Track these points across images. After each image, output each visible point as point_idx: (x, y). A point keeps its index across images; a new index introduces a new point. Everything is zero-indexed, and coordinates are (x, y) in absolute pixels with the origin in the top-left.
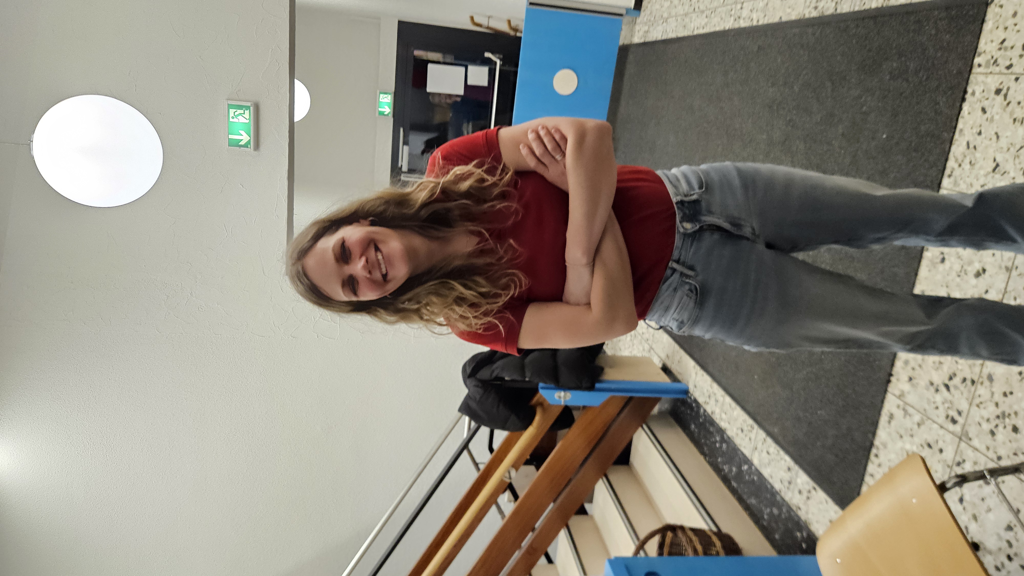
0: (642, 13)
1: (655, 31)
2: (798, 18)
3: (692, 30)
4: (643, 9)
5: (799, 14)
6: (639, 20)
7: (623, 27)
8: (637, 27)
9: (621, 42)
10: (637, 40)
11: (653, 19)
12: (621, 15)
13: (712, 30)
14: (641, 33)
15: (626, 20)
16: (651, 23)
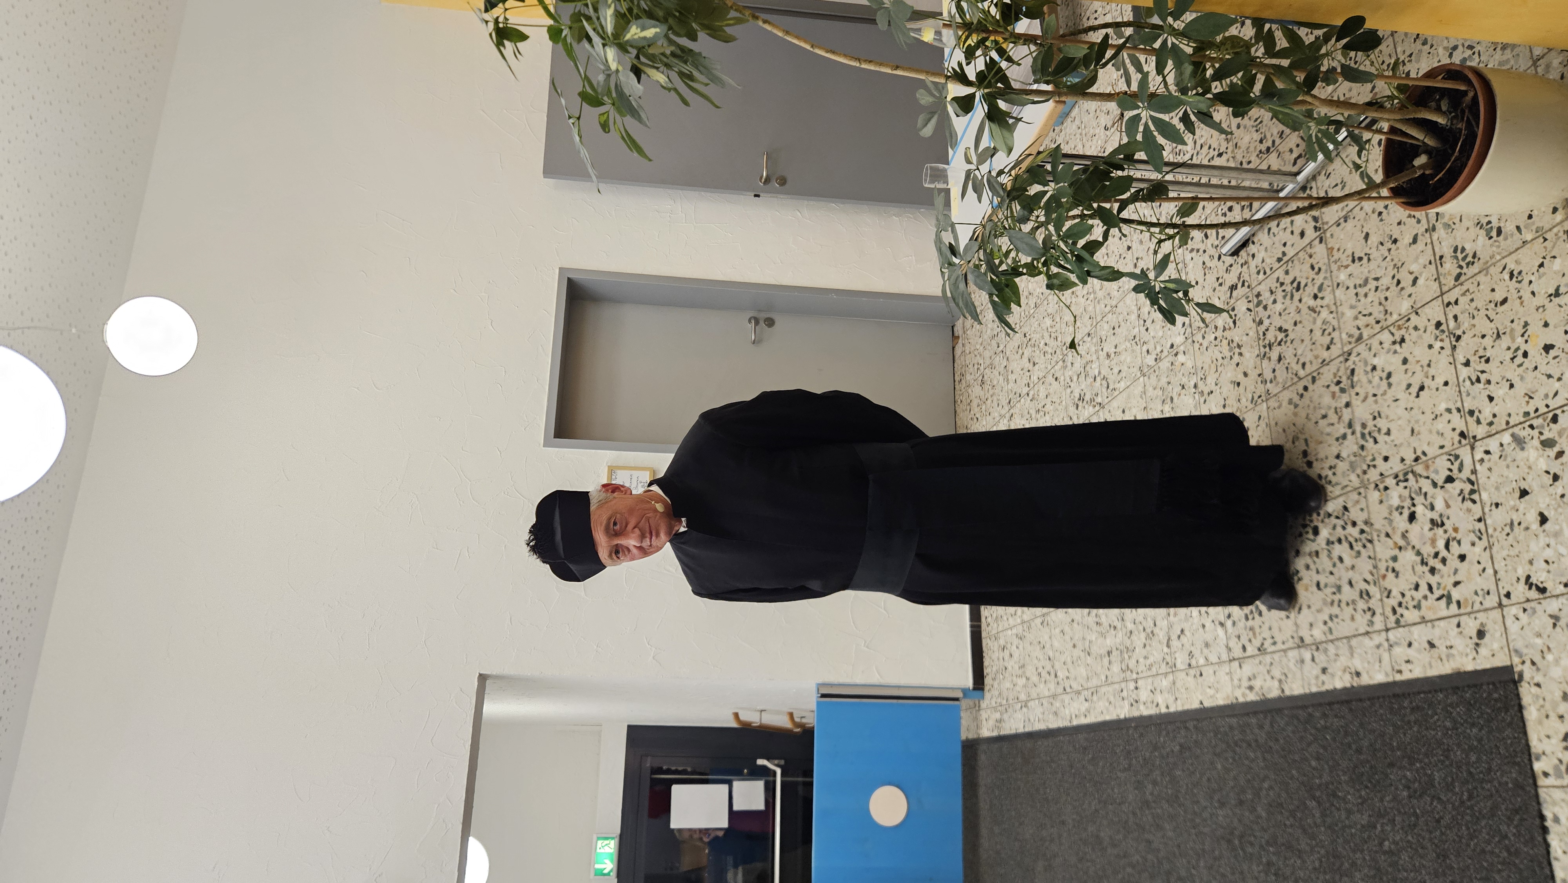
0: (987, 695)
1: (1012, 720)
2: (1228, 702)
3: (1068, 718)
4: (986, 688)
5: (1228, 697)
6: (984, 705)
7: (963, 714)
8: (984, 715)
9: (963, 737)
10: (986, 732)
11: (1004, 702)
12: (957, 699)
13: (1100, 719)
14: (991, 723)
15: (964, 703)
16: (1003, 708)
